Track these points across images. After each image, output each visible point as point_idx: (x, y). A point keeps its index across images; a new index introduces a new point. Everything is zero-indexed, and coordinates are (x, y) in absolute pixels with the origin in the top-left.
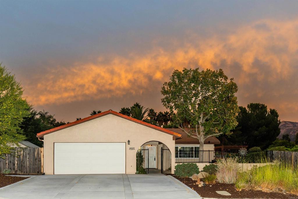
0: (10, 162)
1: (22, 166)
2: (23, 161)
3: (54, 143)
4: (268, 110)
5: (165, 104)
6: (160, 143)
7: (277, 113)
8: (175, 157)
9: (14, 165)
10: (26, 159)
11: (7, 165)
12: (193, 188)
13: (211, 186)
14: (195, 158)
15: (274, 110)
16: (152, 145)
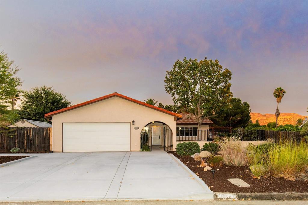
0: (20, 141)
1: (31, 144)
2: (33, 140)
3: (62, 123)
4: (242, 103)
5: (167, 90)
6: (164, 124)
7: (248, 105)
8: (177, 136)
9: (24, 143)
10: (35, 139)
11: (17, 143)
12: (197, 173)
13: (218, 170)
14: (193, 137)
15: (246, 103)
16: (157, 126)
